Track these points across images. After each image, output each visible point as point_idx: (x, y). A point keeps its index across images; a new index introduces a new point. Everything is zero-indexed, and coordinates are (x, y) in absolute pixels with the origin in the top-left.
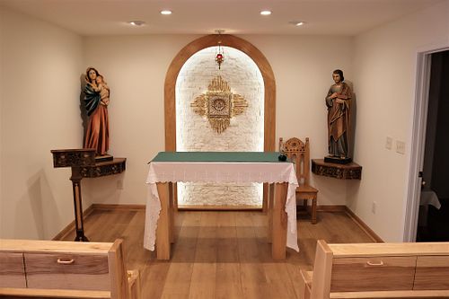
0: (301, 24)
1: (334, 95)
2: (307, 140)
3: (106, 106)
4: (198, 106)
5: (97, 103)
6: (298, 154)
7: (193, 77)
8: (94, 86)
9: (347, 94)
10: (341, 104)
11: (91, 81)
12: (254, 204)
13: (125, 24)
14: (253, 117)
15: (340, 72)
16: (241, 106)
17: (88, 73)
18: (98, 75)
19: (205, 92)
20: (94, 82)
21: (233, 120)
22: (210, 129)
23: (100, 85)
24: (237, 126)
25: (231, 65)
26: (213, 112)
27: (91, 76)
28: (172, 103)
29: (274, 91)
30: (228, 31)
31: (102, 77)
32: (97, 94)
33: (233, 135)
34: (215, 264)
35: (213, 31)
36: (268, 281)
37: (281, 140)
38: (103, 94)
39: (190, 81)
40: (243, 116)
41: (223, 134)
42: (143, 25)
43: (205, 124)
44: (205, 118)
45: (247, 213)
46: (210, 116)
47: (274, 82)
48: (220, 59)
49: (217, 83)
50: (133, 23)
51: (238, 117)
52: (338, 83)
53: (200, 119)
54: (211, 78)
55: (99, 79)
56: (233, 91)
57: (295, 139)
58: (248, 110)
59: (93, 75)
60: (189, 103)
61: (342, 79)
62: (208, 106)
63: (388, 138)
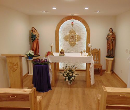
0: (98, 12)
1: (109, 36)
2: (100, 49)
3: (38, 39)
4: (66, 38)
5: (35, 39)
6: (97, 54)
7: (64, 30)
8: (34, 33)
9: (114, 36)
10: (112, 39)
11: (33, 31)
12: (83, 69)
13: (42, 12)
14: (83, 42)
15: (111, 29)
16: (79, 38)
17: (32, 29)
18: (35, 29)
19: (68, 34)
20: (34, 32)
21: (77, 43)
22: (69, 46)
23: (36, 33)
24: (78, 45)
25: (76, 25)
26: (70, 40)
27: (33, 30)
28: (58, 38)
29: (90, 34)
30: (75, 15)
31: (37, 30)
32: (35, 35)
33: (77, 48)
34: (70, 88)
35: (70, 15)
36: (86, 94)
37: (91, 49)
38: (37, 35)
39: (63, 30)
40: (80, 41)
41: (74, 47)
42: (47, 12)
43: (68, 44)
44: (68, 42)
45: (81, 71)
46: (70, 42)
47: (90, 31)
48: (72, 24)
49: (72, 31)
50: (44, 12)
51: (78, 42)
52: (111, 32)
53: (66, 42)
54: (70, 30)
55: (35, 31)
56: (77, 34)
57: (96, 49)
58: (81, 40)
59: (34, 30)
60: (63, 37)
61: (112, 31)
62: (69, 38)
63: (126, 49)
